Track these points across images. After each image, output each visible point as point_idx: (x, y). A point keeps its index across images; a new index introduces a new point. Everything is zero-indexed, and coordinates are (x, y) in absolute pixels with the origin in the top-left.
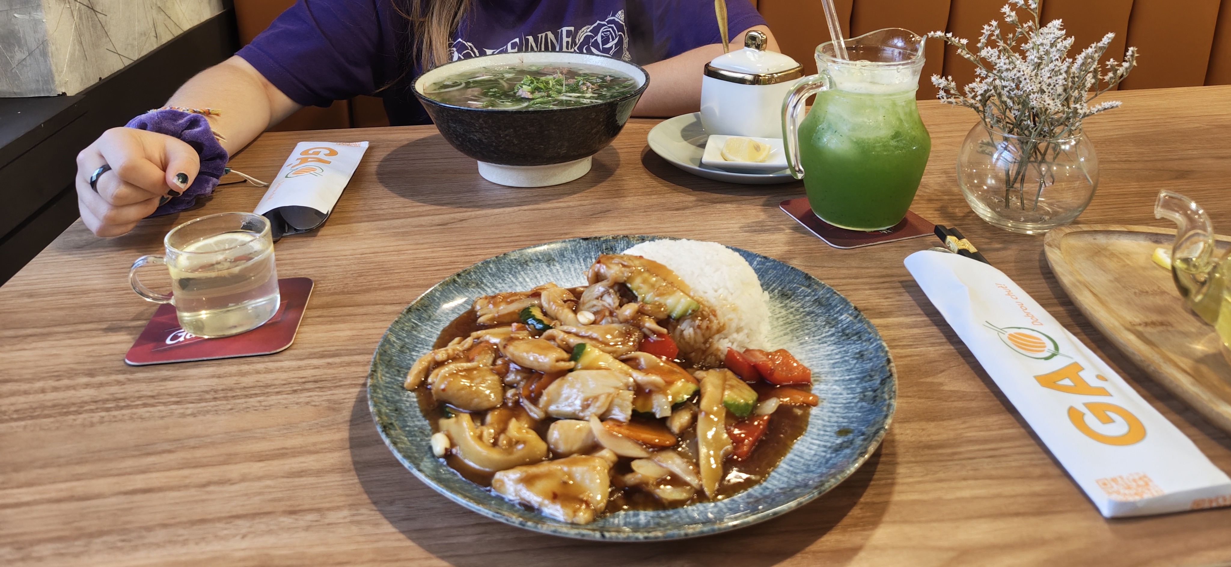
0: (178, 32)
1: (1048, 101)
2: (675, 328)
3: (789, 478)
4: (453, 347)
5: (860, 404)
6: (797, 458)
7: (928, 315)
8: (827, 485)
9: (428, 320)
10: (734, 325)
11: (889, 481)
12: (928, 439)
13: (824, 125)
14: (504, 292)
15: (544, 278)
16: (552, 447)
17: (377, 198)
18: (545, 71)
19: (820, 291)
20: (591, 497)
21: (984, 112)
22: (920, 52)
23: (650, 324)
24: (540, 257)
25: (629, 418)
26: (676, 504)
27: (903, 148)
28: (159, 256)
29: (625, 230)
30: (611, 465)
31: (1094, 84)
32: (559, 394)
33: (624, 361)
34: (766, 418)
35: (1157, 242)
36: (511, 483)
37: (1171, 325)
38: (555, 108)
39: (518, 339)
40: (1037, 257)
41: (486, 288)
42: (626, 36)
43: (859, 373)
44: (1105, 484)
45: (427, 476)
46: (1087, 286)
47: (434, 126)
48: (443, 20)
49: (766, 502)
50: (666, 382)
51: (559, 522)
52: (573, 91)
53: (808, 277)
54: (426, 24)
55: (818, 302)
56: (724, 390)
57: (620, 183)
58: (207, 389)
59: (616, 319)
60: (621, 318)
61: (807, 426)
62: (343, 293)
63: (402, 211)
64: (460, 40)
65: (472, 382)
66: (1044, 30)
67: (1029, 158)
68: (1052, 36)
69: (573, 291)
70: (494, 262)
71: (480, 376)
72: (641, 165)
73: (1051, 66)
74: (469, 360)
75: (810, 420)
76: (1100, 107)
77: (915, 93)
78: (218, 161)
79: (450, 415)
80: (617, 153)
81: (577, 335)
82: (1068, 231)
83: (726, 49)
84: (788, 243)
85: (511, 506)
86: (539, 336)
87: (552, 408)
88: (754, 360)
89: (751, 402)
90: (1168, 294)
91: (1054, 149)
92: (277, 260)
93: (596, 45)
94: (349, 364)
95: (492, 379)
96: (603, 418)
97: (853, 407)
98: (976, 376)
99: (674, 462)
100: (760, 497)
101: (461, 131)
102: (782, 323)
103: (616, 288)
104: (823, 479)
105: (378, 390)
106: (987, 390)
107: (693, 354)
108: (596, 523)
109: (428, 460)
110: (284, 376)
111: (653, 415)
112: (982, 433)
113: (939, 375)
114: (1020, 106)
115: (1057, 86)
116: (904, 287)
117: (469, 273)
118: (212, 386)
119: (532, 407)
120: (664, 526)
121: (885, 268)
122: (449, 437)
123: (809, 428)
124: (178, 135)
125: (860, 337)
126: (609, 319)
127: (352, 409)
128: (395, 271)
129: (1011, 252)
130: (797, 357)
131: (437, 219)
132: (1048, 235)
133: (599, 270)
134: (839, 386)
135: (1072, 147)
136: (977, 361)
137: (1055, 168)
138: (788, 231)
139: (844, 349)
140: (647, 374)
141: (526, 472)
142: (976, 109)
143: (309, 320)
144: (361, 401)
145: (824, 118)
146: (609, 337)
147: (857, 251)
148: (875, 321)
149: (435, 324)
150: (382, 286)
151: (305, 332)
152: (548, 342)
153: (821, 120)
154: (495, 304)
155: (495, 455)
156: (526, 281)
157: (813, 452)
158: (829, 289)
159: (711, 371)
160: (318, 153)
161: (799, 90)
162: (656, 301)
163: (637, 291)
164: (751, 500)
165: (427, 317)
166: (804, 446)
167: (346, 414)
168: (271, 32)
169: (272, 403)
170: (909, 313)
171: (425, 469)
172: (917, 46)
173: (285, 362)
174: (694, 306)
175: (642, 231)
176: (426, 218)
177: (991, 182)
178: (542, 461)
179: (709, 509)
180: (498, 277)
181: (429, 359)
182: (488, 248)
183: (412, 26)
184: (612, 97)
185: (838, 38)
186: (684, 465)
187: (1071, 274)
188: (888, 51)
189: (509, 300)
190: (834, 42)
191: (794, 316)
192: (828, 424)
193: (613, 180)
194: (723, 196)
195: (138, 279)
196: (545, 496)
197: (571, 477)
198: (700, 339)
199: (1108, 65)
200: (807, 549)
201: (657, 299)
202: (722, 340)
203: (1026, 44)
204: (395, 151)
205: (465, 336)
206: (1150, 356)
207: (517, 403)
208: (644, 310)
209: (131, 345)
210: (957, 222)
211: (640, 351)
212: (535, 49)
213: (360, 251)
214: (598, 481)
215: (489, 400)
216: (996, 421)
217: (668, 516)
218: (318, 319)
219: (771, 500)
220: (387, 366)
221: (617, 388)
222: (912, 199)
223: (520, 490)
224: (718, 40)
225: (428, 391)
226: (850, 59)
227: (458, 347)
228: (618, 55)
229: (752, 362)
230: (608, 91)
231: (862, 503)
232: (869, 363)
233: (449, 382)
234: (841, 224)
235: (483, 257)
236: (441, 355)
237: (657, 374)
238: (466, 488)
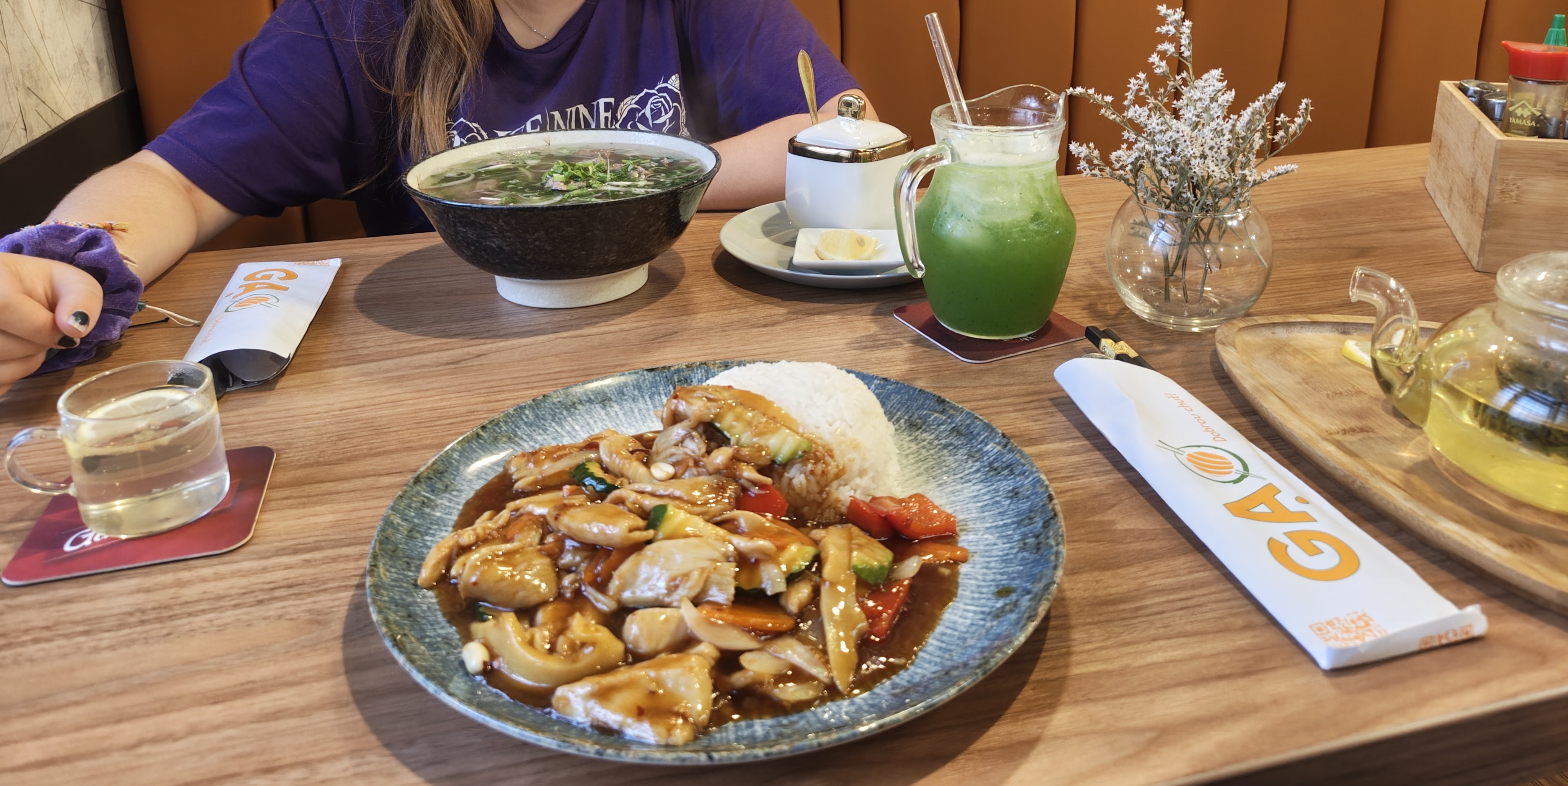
0: (56, 122)
1: (1212, 167)
2: (781, 476)
3: (942, 658)
4: (483, 525)
5: (1020, 555)
6: (949, 631)
7: (1087, 438)
8: (992, 662)
9: (445, 491)
10: (856, 467)
11: (1064, 650)
12: (1105, 592)
13: (947, 209)
14: (546, 446)
15: (599, 424)
16: (630, 646)
17: (359, 333)
18: (581, 155)
19: (957, 417)
20: (690, 708)
21: (1135, 185)
22: (1060, 113)
23: (748, 473)
24: (592, 397)
25: (732, 598)
26: (801, 706)
27: (1045, 232)
28: (49, 427)
29: (699, 356)
30: (713, 663)
31: (1262, 146)
32: (635, 576)
33: (718, 524)
34: (906, 582)
35: (1344, 333)
36: (579, 699)
37: (1372, 430)
38: (600, 201)
39: (573, 506)
40: (1207, 358)
41: (521, 442)
42: (683, 107)
43: (1015, 516)
44: (1320, 629)
45: (462, 701)
46: (1272, 390)
47: (436, 234)
48: (438, 93)
49: (917, 692)
50: (777, 547)
51: (648, 745)
52: (621, 178)
53: (941, 401)
54: (415, 100)
55: (956, 431)
56: (851, 551)
57: (687, 296)
58: (129, 609)
59: (704, 470)
60: (711, 468)
61: (957, 588)
62: (318, 464)
63: (395, 347)
64: (462, 119)
65: (514, 570)
66: (1200, 83)
67: (1190, 238)
68: (1212, 88)
69: (639, 438)
70: (530, 407)
71: (524, 561)
72: (713, 272)
73: (1213, 125)
74: (506, 540)
75: (960, 580)
76: (1272, 173)
77: (1055, 164)
78: (129, 293)
79: (485, 616)
80: (681, 258)
81: (653, 495)
82: (1242, 325)
83: (814, 120)
84: (909, 360)
85: (581, 732)
86: (602, 500)
87: (627, 595)
88: (885, 510)
89: (886, 564)
90: (1365, 394)
91: (1219, 226)
92: (222, 424)
93: (644, 120)
94: (335, 560)
95: (541, 563)
96: (697, 602)
97: (1011, 559)
98: (1153, 509)
99: (794, 652)
100: (910, 686)
101: (474, 237)
102: (913, 461)
103: (701, 429)
104: (986, 654)
105: (382, 591)
106: (1169, 526)
107: (806, 509)
108: (698, 742)
109: (460, 680)
110: (244, 582)
111: (762, 592)
112: (1169, 580)
113: (1110, 511)
114: (1178, 176)
115: (1222, 148)
116: (1055, 405)
117: (497, 424)
118: (137, 604)
119: (600, 596)
120: (789, 736)
121: (1031, 384)
122: (487, 646)
123: (960, 592)
124: (69, 259)
125: (1011, 470)
126: (694, 471)
127: (344, 620)
128: (391, 430)
129: (1177, 355)
130: (937, 502)
131: (445, 356)
132: (1219, 331)
133: (676, 407)
134: (992, 534)
135: (1240, 223)
136: (1153, 491)
137: (1222, 249)
138: (907, 345)
139: (994, 487)
140: (752, 538)
141: (599, 683)
142: (1126, 181)
143: (273, 504)
144: (358, 608)
145: (946, 199)
146: (696, 493)
147: (995, 364)
148: (1028, 450)
149: (455, 496)
150: (374, 451)
151: (268, 521)
152: (616, 506)
153: (943, 202)
154: (537, 463)
155: (555, 665)
156: (575, 430)
157: (968, 622)
158: (968, 413)
159: (831, 528)
160: (269, 277)
161: (913, 167)
162: (756, 443)
163: (728, 432)
164: (897, 691)
165: (443, 488)
166: (956, 615)
167: (337, 628)
168: (194, 116)
169: (228, 621)
170: (1065, 437)
171: (457, 692)
172: (1055, 106)
173: (243, 563)
174: (804, 446)
175: (721, 356)
176: (430, 356)
177: (1146, 270)
178: (619, 666)
179: (842, 709)
180: (537, 426)
181: (451, 543)
182: (518, 390)
183: (395, 102)
184: (673, 184)
185: (958, 99)
186: (808, 655)
187: (1253, 376)
188: (1020, 114)
189: (555, 456)
190: (954, 104)
191: (928, 451)
192: (983, 583)
193: (678, 293)
194: (821, 305)
195: (18, 463)
196: (627, 712)
197: (659, 683)
198: (815, 488)
199: (1277, 122)
200: (972, 747)
201: (755, 440)
202: (842, 488)
203: (1178, 100)
204: (378, 269)
205: (499, 509)
206: (1355, 469)
207: (578, 593)
208: (740, 455)
209: (10, 557)
210: (1109, 322)
211: (737, 509)
212: (563, 127)
213: (337, 406)
214: (697, 686)
215: (539, 592)
216: (1184, 564)
217: (792, 723)
218: (285, 502)
219: (922, 689)
220: (391, 558)
221: (715, 560)
222: (1056, 298)
223: (592, 708)
224: (804, 109)
225: (451, 587)
226: (974, 124)
227: (490, 524)
228: (674, 131)
229: (883, 513)
230: (667, 177)
231: (1034, 682)
232: (1027, 502)
233: (483, 573)
234: (972, 332)
235: (512, 402)
236: (467, 536)
237: (764, 538)
238: (517, 712)
